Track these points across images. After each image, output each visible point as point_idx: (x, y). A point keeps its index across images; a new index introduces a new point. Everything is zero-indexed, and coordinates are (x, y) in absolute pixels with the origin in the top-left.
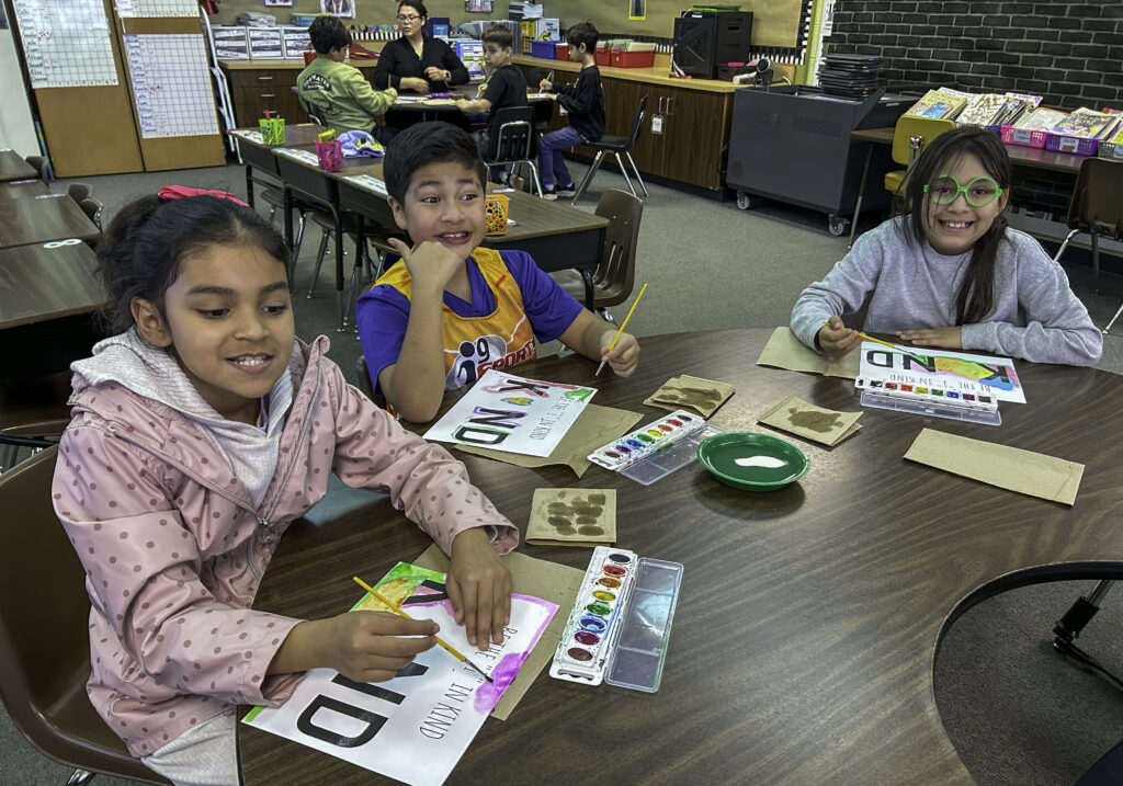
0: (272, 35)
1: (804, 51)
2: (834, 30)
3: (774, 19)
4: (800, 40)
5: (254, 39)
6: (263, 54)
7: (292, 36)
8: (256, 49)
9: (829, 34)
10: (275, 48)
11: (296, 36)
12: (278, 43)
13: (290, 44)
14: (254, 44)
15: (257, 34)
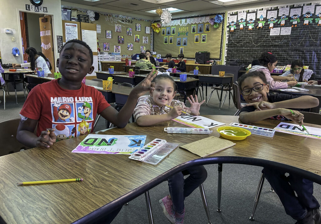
0: (108, 56)
1: (221, 59)
2: (227, 55)
3: (214, 54)
4: (220, 57)
5: (104, 57)
6: (106, 60)
7: (111, 57)
8: (104, 59)
9: (226, 56)
10: (108, 59)
11: (112, 57)
12: (108, 58)
13: (111, 58)
14: (104, 58)
15: (105, 56)
